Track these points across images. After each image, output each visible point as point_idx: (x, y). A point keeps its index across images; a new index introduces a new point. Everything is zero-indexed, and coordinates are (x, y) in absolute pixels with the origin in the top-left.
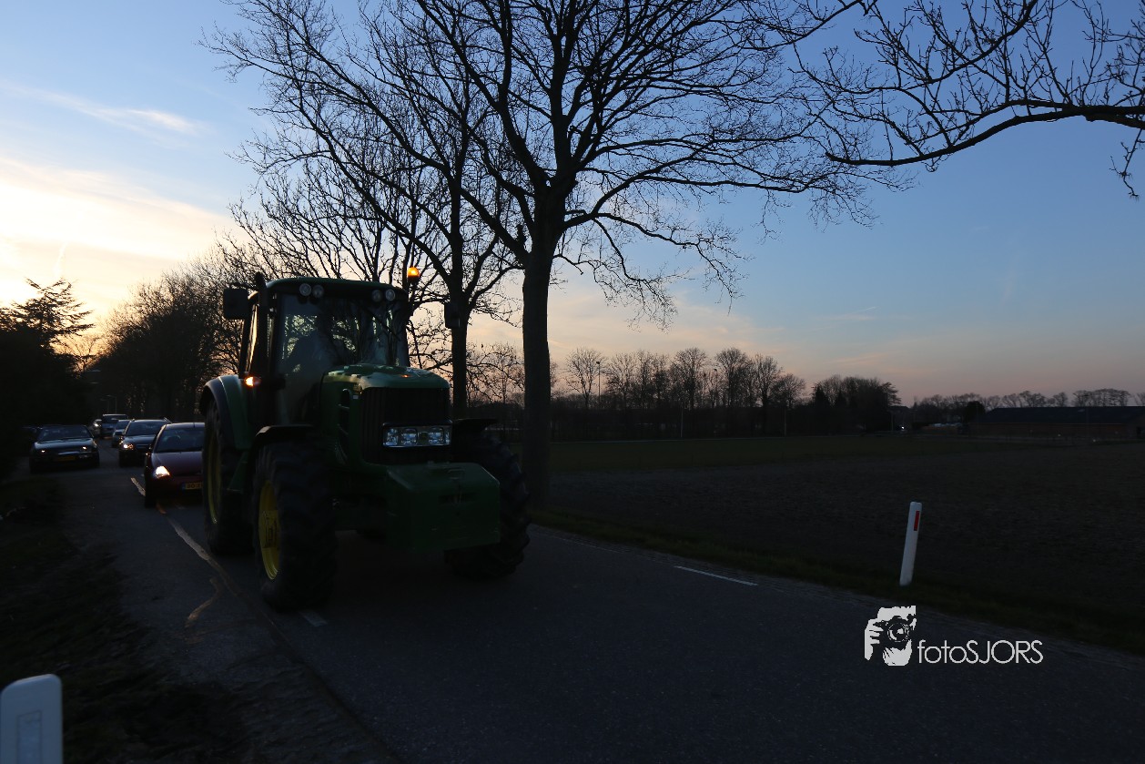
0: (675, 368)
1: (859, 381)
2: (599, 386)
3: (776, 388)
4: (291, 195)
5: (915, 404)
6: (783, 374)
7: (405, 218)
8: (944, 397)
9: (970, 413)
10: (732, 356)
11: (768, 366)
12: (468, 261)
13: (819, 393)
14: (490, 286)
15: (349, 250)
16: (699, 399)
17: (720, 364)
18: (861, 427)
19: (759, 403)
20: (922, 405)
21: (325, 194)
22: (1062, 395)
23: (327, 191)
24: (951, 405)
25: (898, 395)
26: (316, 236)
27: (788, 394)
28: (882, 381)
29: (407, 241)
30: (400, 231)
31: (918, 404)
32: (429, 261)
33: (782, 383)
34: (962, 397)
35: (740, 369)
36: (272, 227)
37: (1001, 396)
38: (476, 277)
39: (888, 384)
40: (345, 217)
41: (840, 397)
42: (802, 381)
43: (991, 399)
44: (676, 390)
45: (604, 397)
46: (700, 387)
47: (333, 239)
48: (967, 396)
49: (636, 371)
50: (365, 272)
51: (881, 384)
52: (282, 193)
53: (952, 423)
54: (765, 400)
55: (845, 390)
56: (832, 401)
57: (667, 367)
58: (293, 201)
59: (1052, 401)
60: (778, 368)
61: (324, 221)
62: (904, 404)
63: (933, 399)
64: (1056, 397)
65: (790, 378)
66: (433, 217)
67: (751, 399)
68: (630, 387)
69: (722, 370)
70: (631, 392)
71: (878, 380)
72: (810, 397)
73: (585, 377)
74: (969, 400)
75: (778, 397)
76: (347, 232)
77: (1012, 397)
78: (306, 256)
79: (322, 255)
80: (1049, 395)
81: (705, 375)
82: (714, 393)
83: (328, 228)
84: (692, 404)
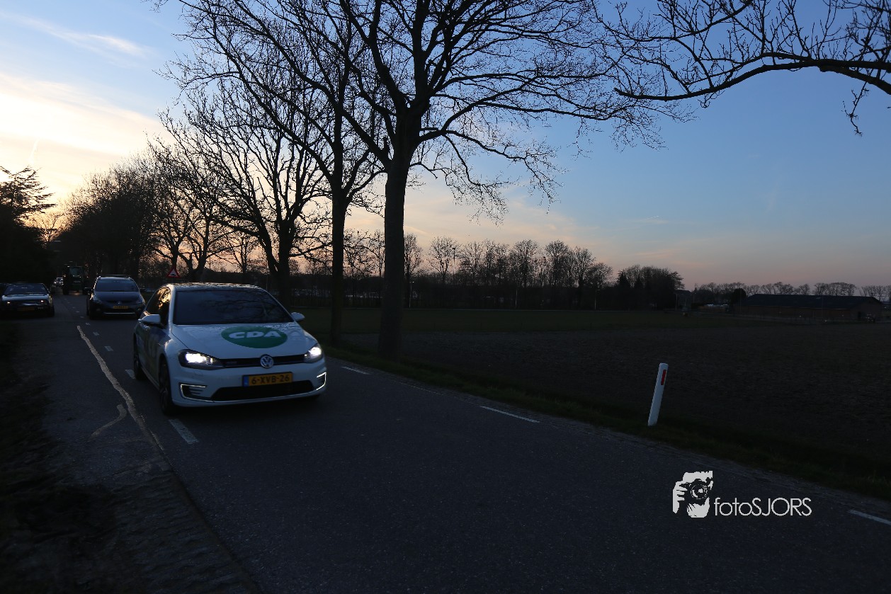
0: (513, 256)
1: (654, 270)
2: (454, 267)
3: (590, 273)
4: (208, 107)
5: (696, 289)
6: (596, 262)
7: (299, 129)
8: (718, 285)
9: (736, 297)
10: (556, 247)
11: (585, 255)
12: (347, 165)
13: (622, 277)
14: (364, 186)
15: (255, 153)
16: (531, 279)
17: (548, 253)
18: (654, 305)
19: (577, 284)
20: (700, 290)
21: (236, 107)
22: (806, 286)
23: (237, 104)
24: (722, 291)
25: (682, 282)
26: (229, 141)
27: (599, 278)
28: (671, 270)
29: (301, 148)
30: (295, 141)
31: (698, 289)
32: (318, 165)
33: (595, 269)
34: (731, 285)
35: (563, 258)
36: (193, 132)
37: (761, 285)
38: (353, 179)
39: (675, 273)
40: (251, 126)
41: (639, 282)
42: (610, 268)
43: (753, 287)
44: (513, 273)
45: (457, 276)
46: (532, 270)
47: (241, 143)
48: (735, 284)
49: (483, 256)
50: (267, 171)
51: (670, 273)
52: (201, 106)
53: (722, 304)
54: (581, 282)
55: (643, 276)
56: (632, 285)
57: (507, 254)
58: (210, 112)
59: (798, 290)
60: (592, 258)
61: (235, 129)
62: (686, 288)
63: (709, 286)
64: (801, 287)
65: (601, 266)
66: (322, 131)
67: (571, 281)
68: (478, 269)
69: (549, 258)
70: (478, 272)
71: (668, 270)
72: (616, 281)
73: (444, 259)
74: (736, 287)
75: (591, 280)
76: (254, 138)
77: (769, 286)
78: (221, 156)
79: (234, 156)
80: (796, 286)
81: (536, 261)
82: (542, 276)
83: (239, 134)
84: (525, 283)
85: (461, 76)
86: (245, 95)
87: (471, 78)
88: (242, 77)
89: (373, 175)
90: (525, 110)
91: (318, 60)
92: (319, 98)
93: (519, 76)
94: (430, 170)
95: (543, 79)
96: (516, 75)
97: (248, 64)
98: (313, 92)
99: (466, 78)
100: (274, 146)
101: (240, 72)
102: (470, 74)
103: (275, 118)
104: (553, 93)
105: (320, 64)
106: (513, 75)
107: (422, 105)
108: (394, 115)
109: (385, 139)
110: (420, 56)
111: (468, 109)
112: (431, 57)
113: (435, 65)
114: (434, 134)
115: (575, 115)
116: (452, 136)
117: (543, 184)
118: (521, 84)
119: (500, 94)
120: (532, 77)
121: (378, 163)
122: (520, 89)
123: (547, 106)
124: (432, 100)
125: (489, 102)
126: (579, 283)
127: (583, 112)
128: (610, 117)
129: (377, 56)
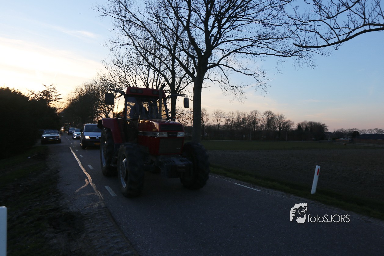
0: (249, 116)
1: (314, 123)
2: (223, 122)
3: (284, 124)
4: (121, 57)
6: (287, 120)
7: (157, 65)
8: (345, 129)
9: (354, 135)
10: (269, 113)
11: (281, 117)
12: (177, 79)
13: (299, 127)
14: (184, 88)
15: (139, 75)
16: (257, 127)
17: (265, 115)
18: (314, 139)
19: (278, 129)
20: (337, 132)
21: (132, 57)
23: (132, 55)
24: (347, 132)
25: (328, 128)
26: (129, 71)
27: (288, 127)
28: (322, 123)
29: (158, 73)
30: (156, 70)
31: (335, 131)
32: (165, 80)
33: (286, 123)
34: (352, 129)
35: (272, 118)
36: (115, 68)
37: (367, 129)
38: (179, 85)
39: (324, 124)
40: (138, 65)
41: (307, 128)
42: (293, 122)
43: (363, 130)
44: (249, 124)
45: (224, 126)
46: (257, 123)
47: (134, 72)
48: (354, 129)
49: (236, 117)
50: (144, 82)
51: (322, 124)
52: (118, 57)
53: (348, 138)
54: (280, 128)
55: (309, 126)
56: (304, 130)
57: (246, 116)
58: (121, 59)
60: (285, 117)
61: (132, 66)
62: (330, 131)
63: (341, 130)
65: (289, 121)
66: (167, 65)
67: (275, 128)
68: (234, 123)
69: (265, 118)
70: (234, 124)
71: (321, 123)
72: (296, 128)
73: (218, 119)
74: (354, 130)
75: (284, 127)
76: (139, 69)
77: (371, 130)
78: (125, 77)
79: (131, 77)
81: (259, 119)
82: (262, 126)
83: (133, 68)
84: (255, 129)
85: (225, 40)
86: (136, 52)
87: (230, 41)
88: (134, 45)
89: (188, 84)
90: (254, 54)
91: (165, 36)
92: (166, 52)
93: (251, 39)
94: (212, 81)
95: (261, 40)
96: (249, 39)
97: (137, 40)
98: (163, 49)
99: (228, 41)
100: (147, 72)
101: (134, 43)
102: (229, 39)
103: (147, 61)
104: (266, 46)
105: (166, 38)
106: (248, 39)
107: (209, 53)
108: (197, 58)
109: (193, 68)
110: (207, 33)
111: (228, 55)
112: (212, 33)
113: (214, 36)
114: (214, 65)
115: (276, 55)
116: (221, 66)
117: (262, 85)
118: (251, 43)
119: (242, 47)
120: (256, 40)
121: (190, 78)
122: (251, 45)
123: (264, 52)
124: (213, 51)
125: (238, 51)
126: (279, 129)
127: (280, 54)
128: (292, 55)
129: (189, 34)
